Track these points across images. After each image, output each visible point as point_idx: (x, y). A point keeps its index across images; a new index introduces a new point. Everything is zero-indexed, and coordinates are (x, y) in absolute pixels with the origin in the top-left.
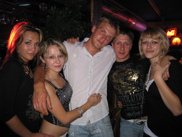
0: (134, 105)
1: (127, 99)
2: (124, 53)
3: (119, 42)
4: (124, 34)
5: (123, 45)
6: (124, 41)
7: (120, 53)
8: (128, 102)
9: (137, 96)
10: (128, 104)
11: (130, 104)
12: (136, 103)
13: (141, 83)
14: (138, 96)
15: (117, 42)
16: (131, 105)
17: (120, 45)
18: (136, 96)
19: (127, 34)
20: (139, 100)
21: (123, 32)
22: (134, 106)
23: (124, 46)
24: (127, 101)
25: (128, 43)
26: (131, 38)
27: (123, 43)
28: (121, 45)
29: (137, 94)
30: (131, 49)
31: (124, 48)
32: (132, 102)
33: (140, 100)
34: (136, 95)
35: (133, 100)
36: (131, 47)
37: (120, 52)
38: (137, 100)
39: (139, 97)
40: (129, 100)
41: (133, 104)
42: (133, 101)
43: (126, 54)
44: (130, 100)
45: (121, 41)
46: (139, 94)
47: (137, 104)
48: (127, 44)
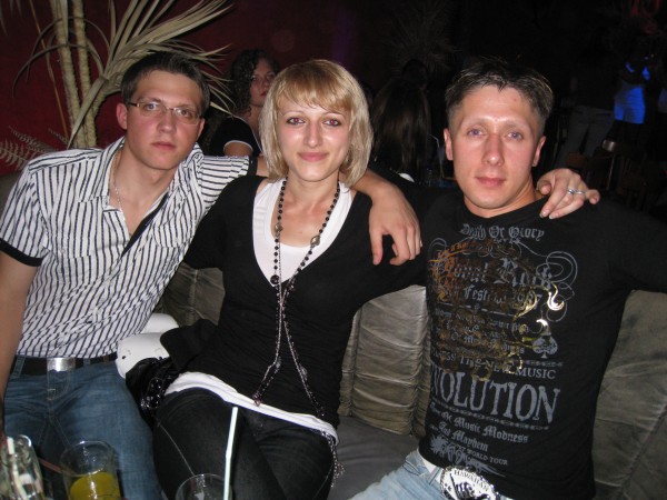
0: (473, 427)
1: (452, 391)
2: (500, 181)
3: (476, 127)
4: (501, 85)
5: (494, 139)
6: (504, 119)
7: (482, 179)
8: (451, 403)
9: (497, 393)
10: (451, 413)
11: (455, 415)
12: (484, 424)
13: (540, 341)
14: (504, 395)
15: (466, 125)
16: (460, 421)
17: (480, 138)
18: (494, 388)
19: (518, 86)
20: (500, 416)
21: (495, 77)
22: (469, 434)
23: (500, 143)
24: (450, 396)
25: (525, 129)
26: (538, 103)
27: (495, 131)
28: (488, 140)
29: (505, 386)
30: (535, 163)
31: (501, 152)
32: (468, 409)
33: (507, 419)
34: (498, 387)
35: (477, 403)
36: (538, 153)
37: (482, 175)
38: (495, 412)
39: (510, 405)
40: (457, 397)
41: (470, 420)
42: (473, 408)
43: (509, 185)
44: (461, 400)
45: (489, 118)
46: (513, 386)
47: (482, 430)
48: (517, 135)
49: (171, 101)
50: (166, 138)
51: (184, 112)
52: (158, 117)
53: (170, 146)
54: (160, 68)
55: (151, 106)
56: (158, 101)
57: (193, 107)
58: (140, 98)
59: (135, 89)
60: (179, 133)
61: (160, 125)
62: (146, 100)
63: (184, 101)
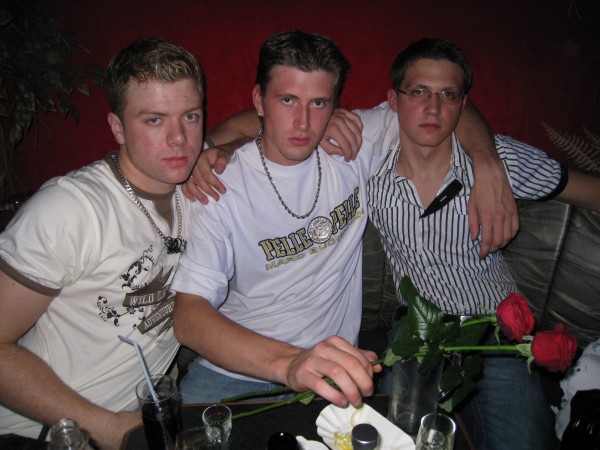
49: (435, 85)
50: (432, 120)
51: (448, 94)
52: (424, 101)
53: (436, 126)
54: (424, 57)
55: (419, 92)
56: (424, 87)
57: (455, 89)
58: (408, 85)
59: (403, 77)
60: (444, 114)
61: (426, 109)
62: (414, 87)
63: (447, 84)
